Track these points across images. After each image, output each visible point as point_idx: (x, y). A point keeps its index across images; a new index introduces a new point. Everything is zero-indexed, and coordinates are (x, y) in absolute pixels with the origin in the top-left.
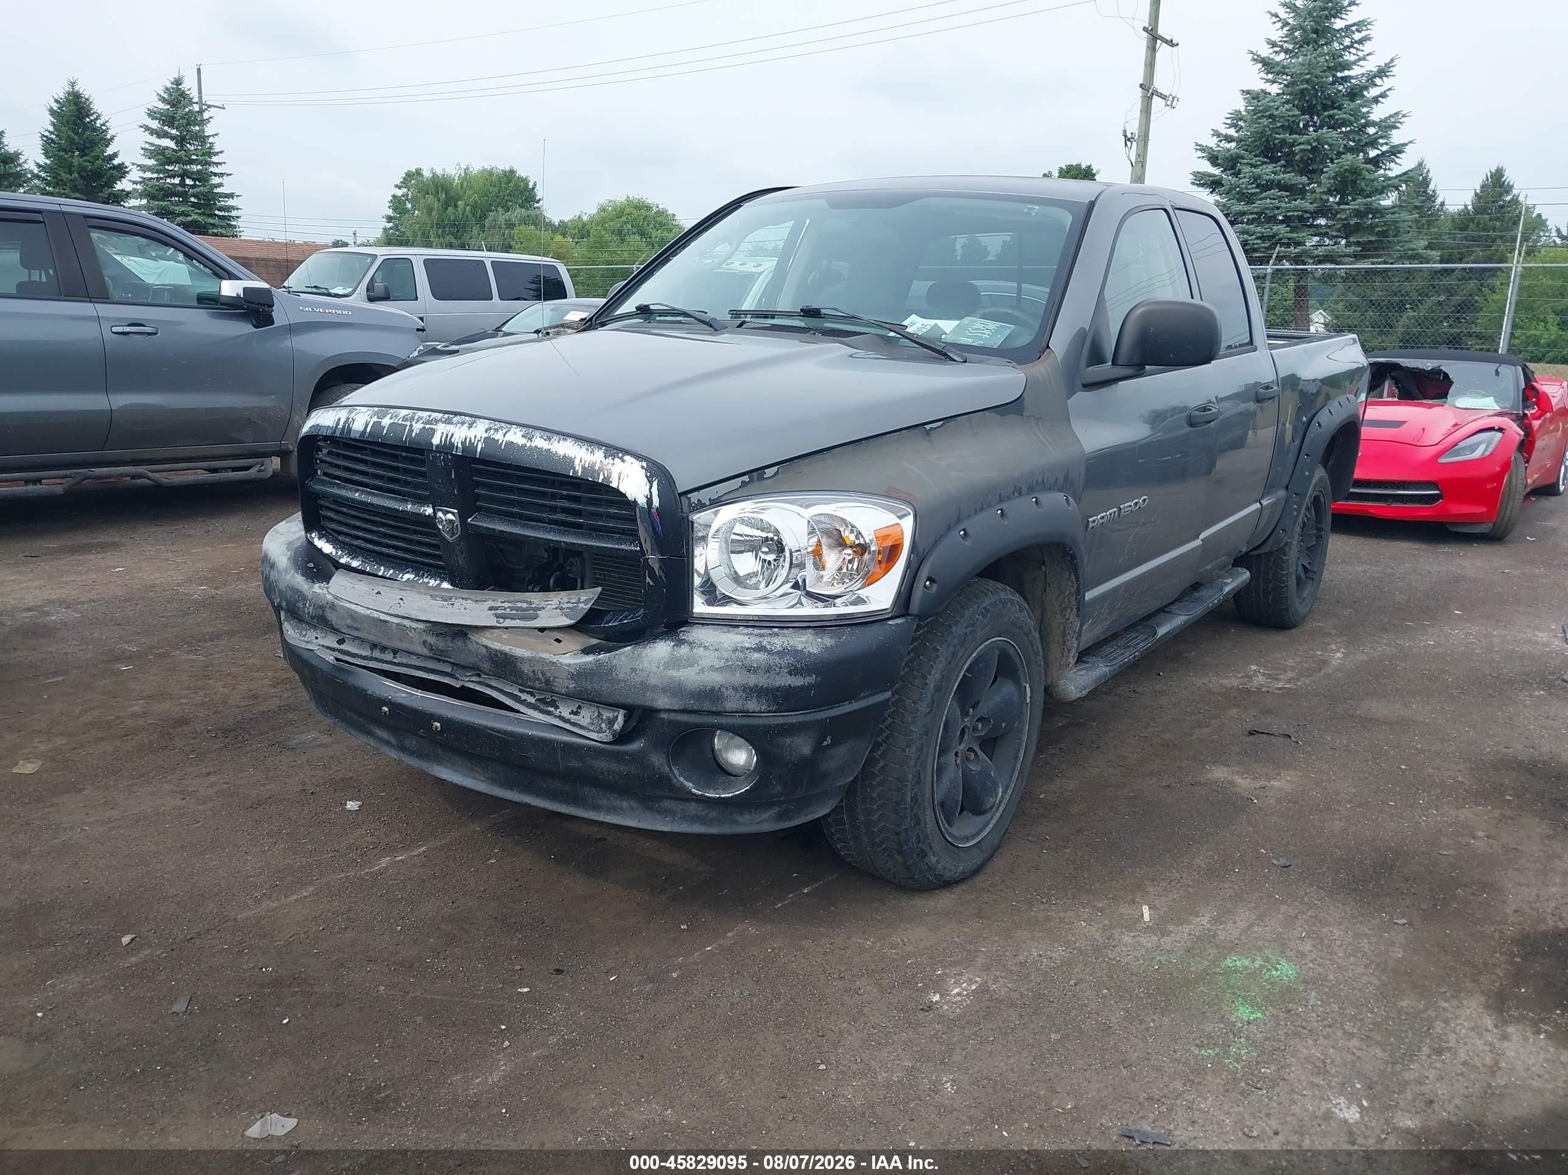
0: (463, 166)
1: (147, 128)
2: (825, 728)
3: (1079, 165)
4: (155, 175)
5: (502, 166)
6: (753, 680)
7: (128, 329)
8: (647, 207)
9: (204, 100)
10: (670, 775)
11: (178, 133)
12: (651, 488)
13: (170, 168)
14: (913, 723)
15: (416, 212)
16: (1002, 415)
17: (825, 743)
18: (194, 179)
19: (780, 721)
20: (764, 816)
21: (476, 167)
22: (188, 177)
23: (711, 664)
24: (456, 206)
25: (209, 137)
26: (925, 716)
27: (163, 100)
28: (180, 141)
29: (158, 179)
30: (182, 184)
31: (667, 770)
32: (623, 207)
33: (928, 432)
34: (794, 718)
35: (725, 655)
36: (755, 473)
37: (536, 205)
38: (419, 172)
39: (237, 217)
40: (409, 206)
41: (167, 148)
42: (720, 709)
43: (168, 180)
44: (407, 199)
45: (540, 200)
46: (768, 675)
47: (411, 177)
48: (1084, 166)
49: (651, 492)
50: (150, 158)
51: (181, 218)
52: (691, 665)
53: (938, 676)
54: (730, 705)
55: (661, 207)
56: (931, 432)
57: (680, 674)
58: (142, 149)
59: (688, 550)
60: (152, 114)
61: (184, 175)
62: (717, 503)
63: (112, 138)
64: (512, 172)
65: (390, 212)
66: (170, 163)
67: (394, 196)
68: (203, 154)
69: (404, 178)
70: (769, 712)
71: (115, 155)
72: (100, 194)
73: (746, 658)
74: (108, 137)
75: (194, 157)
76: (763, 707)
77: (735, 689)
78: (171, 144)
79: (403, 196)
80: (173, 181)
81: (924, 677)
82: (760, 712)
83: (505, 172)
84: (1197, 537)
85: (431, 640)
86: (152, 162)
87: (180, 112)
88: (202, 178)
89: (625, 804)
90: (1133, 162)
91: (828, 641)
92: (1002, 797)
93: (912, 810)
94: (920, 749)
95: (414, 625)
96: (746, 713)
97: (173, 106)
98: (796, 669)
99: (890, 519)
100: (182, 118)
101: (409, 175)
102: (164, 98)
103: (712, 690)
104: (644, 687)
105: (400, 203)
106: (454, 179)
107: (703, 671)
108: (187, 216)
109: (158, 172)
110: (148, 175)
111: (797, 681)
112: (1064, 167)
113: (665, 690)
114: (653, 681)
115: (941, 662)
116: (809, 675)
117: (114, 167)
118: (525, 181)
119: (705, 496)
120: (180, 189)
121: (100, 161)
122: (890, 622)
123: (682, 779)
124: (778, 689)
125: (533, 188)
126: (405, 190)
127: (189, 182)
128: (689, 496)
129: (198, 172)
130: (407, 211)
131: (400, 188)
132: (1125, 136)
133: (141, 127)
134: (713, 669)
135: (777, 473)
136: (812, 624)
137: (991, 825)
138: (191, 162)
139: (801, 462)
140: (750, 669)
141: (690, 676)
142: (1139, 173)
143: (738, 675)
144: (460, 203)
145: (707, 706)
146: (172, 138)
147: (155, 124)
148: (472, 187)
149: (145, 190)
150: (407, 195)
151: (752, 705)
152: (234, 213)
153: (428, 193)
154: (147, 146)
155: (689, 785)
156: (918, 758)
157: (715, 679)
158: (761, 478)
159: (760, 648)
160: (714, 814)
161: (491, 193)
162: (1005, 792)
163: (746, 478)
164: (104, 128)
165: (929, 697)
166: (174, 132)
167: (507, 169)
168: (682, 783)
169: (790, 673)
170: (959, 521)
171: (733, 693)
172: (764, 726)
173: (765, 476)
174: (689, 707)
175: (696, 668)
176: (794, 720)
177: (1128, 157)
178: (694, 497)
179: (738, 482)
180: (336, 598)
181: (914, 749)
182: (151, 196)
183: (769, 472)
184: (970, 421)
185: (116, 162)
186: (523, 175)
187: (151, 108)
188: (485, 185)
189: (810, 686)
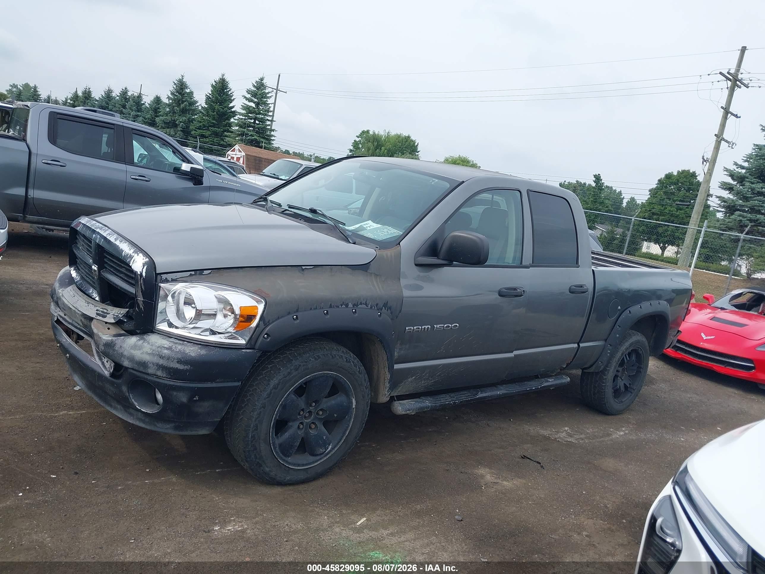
0: (387, 131)
1: (245, 97)
2: (194, 392)
3: (689, 171)
4: (244, 118)
5: (405, 134)
6: (161, 362)
7: (137, 178)
8: (468, 161)
9: (279, 88)
10: (129, 397)
11: (257, 101)
12: (143, 268)
13: (250, 115)
14: (258, 401)
15: (363, 149)
16: (353, 269)
17: (195, 399)
18: (259, 121)
19: (172, 383)
20: (168, 426)
21: (393, 133)
22: (257, 120)
23: (147, 351)
24: (381, 149)
25: (269, 104)
26: (265, 399)
27: (254, 86)
28: (257, 104)
29: (245, 119)
30: (254, 123)
31: (128, 394)
32: (456, 160)
33: (303, 270)
34: (179, 383)
35: (154, 348)
36: (198, 272)
37: (417, 154)
38: (368, 132)
39: (274, 140)
40: (360, 146)
41: (251, 107)
42: (146, 372)
43: (249, 120)
44: (360, 143)
45: (419, 151)
46: (168, 361)
47: (364, 133)
48: (691, 171)
49: (142, 270)
50: (243, 110)
51: (250, 137)
52: (140, 350)
53: (276, 382)
54: (150, 371)
55: (474, 162)
56: (305, 270)
57: (135, 352)
58: (242, 106)
59: (156, 299)
60: (248, 92)
61: (255, 119)
62: (174, 280)
63: (233, 100)
64: (409, 137)
65: (352, 148)
66: (251, 113)
67: (355, 141)
68: (265, 111)
69: (361, 133)
70: (167, 378)
71: (233, 107)
72: (223, 122)
73: (161, 351)
74: (232, 99)
75: (261, 112)
76: (164, 375)
77: (153, 364)
78: (253, 105)
79: (359, 141)
80: (251, 121)
81: (269, 381)
82: (163, 377)
83: (405, 137)
84: (512, 352)
85: (83, 320)
86: (244, 112)
87: (260, 92)
88: (262, 121)
89: (119, 407)
90: (706, 172)
91: (203, 352)
92: (331, 451)
93: (252, 442)
94: (260, 414)
95: (79, 312)
96: (158, 377)
97: (258, 89)
98: (181, 361)
99: (253, 303)
100: (260, 95)
101: (363, 132)
102: (254, 85)
103: (144, 362)
104: (122, 355)
105: (357, 144)
106: (383, 137)
107: (143, 353)
108: (253, 136)
109: (245, 116)
110: (241, 117)
111: (181, 367)
112: (680, 171)
113: (128, 358)
114: (126, 353)
115: (280, 375)
116: (187, 365)
117: (232, 112)
118: (414, 142)
119: (170, 277)
120: (253, 125)
121: (226, 109)
122: (243, 351)
123: (133, 400)
124: (171, 368)
125: (417, 146)
126: (360, 139)
127: (257, 122)
128: (162, 275)
129: (262, 118)
130: (359, 148)
131: (358, 137)
132: (703, 159)
133: (243, 96)
134: (147, 353)
135: (210, 273)
136: (202, 343)
137: (319, 462)
138: (260, 114)
139: (225, 270)
140: (161, 357)
141: (138, 355)
142: (708, 179)
143: (155, 358)
144: (383, 148)
145: (141, 369)
146: (254, 103)
147: (249, 96)
148: (389, 142)
149: (238, 123)
150: (361, 141)
151: (159, 373)
152: (273, 138)
153: (370, 142)
154: (243, 105)
155: (136, 404)
156: (257, 418)
157: (147, 358)
158: (201, 274)
159: (170, 348)
160: (147, 420)
161: (397, 145)
162: (333, 449)
163: (193, 273)
164: (231, 95)
165: (269, 390)
166: (256, 100)
167: (407, 135)
168: (133, 402)
169: (178, 362)
170: (297, 311)
171: (152, 366)
172: (164, 384)
173: (203, 273)
174: (135, 368)
175: (141, 351)
176: (179, 384)
177: (703, 170)
178: (164, 276)
179: (189, 273)
180: (63, 295)
181: (256, 413)
182: (241, 126)
183: (206, 272)
184: (331, 269)
185: (233, 110)
186: (414, 139)
187: (248, 89)
188: (395, 141)
189: (187, 370)
